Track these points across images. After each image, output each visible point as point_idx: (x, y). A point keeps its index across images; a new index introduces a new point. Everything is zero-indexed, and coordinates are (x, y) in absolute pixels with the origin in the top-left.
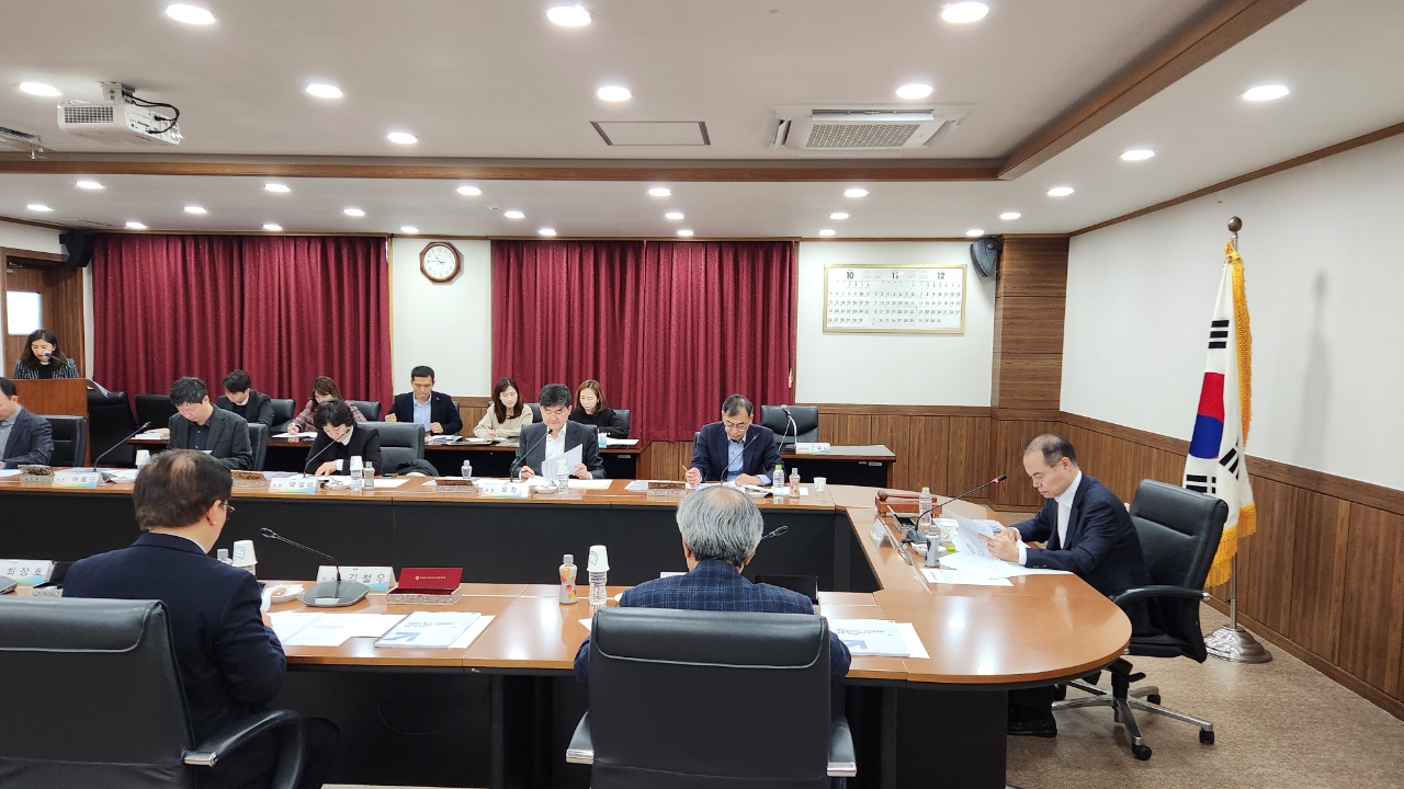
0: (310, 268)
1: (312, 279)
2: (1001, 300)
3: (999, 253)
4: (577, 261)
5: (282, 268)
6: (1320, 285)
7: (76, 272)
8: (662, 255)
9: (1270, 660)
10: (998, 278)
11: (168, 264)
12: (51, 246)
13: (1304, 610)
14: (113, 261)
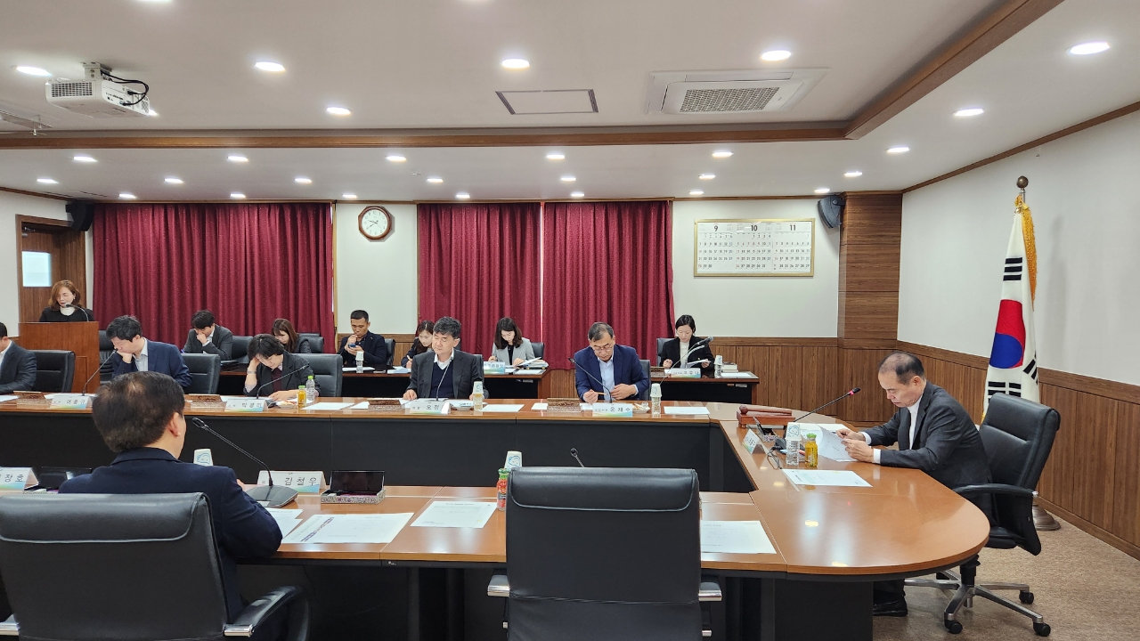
0: (271, 230)
1: (272, 238)
2: (845, 247)
3: (843, 207)
4: (486, 221)
5: (247, 230)
7: (79, 235)
8: (558, 215)
10: (842, 229)
11: (154, 228)
12: (59, 214)
14: (109, 226)
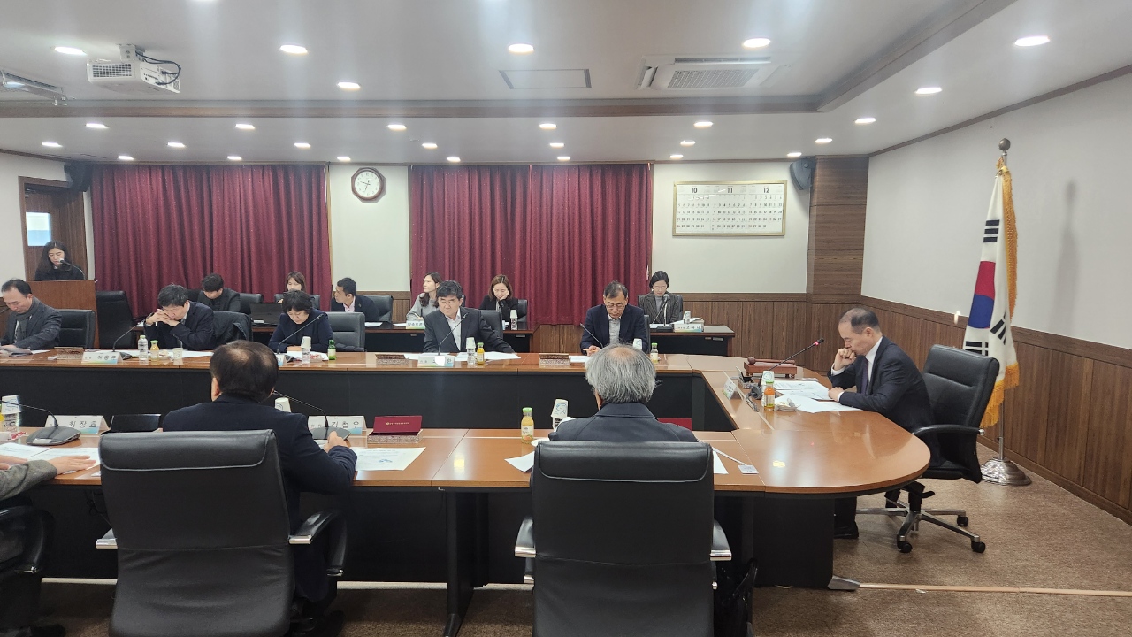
0: (265, 191)
1: (266, 197)
2: (815, 208)
3: (813, 171)
4: (477, 180)
5: (242, 192)
6: (1071, 191)
7: (78, 196)
8: (545, 176)
9: (1029, 483)
10: (812, 192)
11: (152, 189)
12: (58, 175)
13: (1057, 445)
14: (107, 185)
